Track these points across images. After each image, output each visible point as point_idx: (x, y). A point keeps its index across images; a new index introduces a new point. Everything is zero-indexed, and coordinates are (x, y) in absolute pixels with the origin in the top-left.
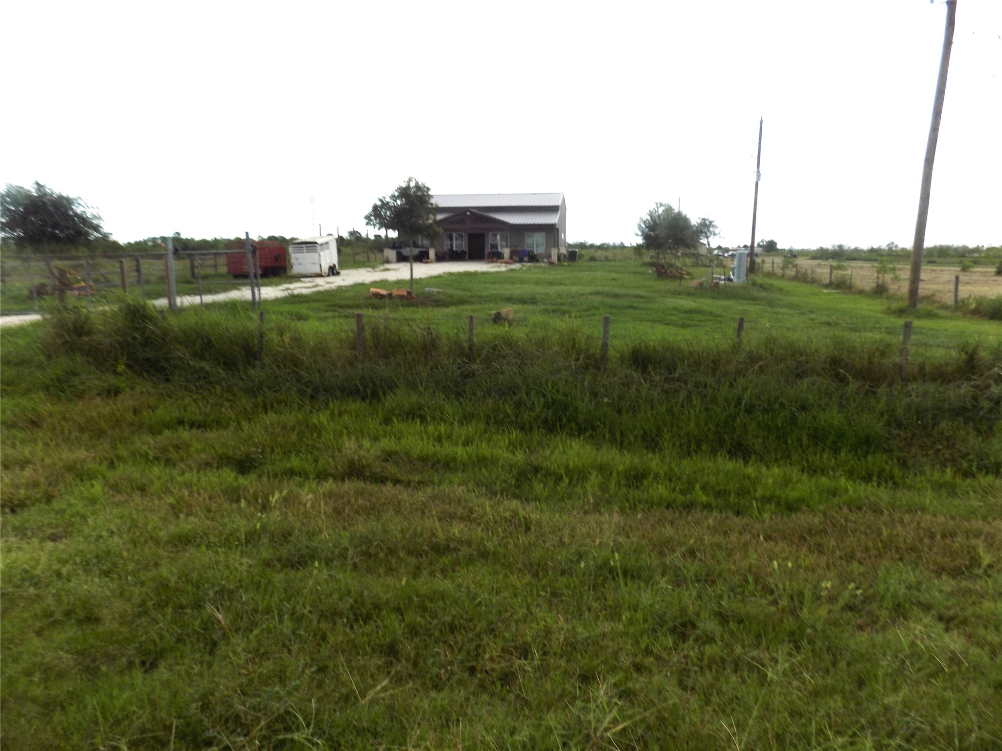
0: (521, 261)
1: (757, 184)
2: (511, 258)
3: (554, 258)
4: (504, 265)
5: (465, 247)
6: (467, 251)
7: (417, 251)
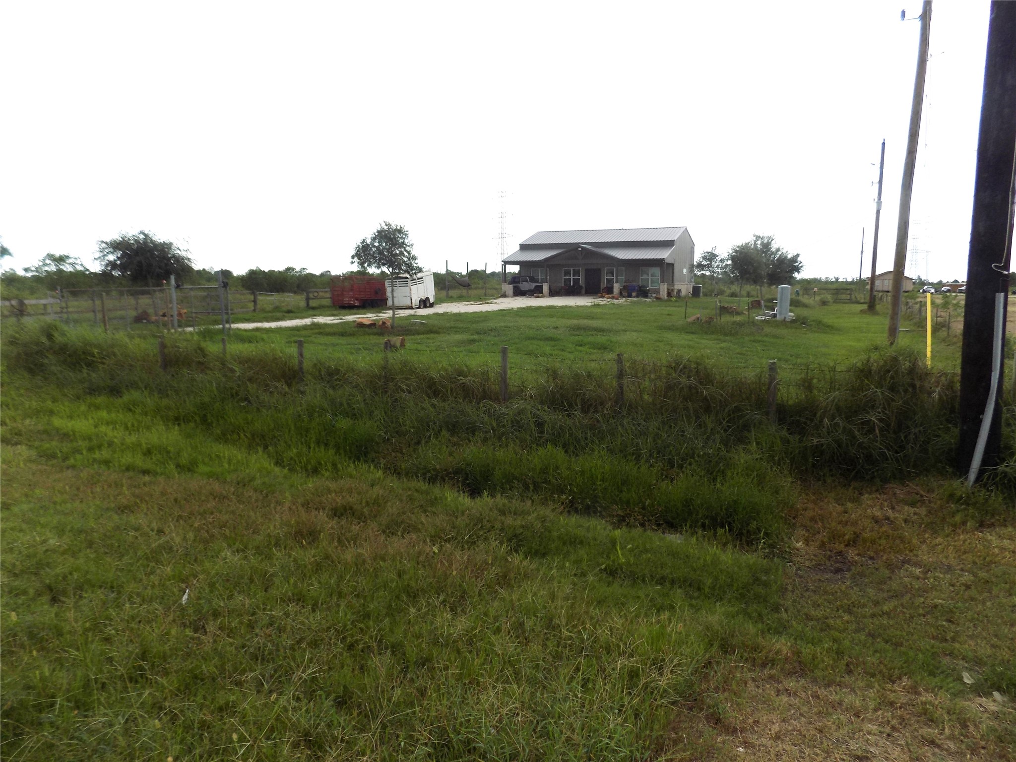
0: (630, 296)
1: (878, 212)
3: (664, 294)
4: (609, 300)
5: (582, 282)
6: (583, 286)
7: (533, 285)
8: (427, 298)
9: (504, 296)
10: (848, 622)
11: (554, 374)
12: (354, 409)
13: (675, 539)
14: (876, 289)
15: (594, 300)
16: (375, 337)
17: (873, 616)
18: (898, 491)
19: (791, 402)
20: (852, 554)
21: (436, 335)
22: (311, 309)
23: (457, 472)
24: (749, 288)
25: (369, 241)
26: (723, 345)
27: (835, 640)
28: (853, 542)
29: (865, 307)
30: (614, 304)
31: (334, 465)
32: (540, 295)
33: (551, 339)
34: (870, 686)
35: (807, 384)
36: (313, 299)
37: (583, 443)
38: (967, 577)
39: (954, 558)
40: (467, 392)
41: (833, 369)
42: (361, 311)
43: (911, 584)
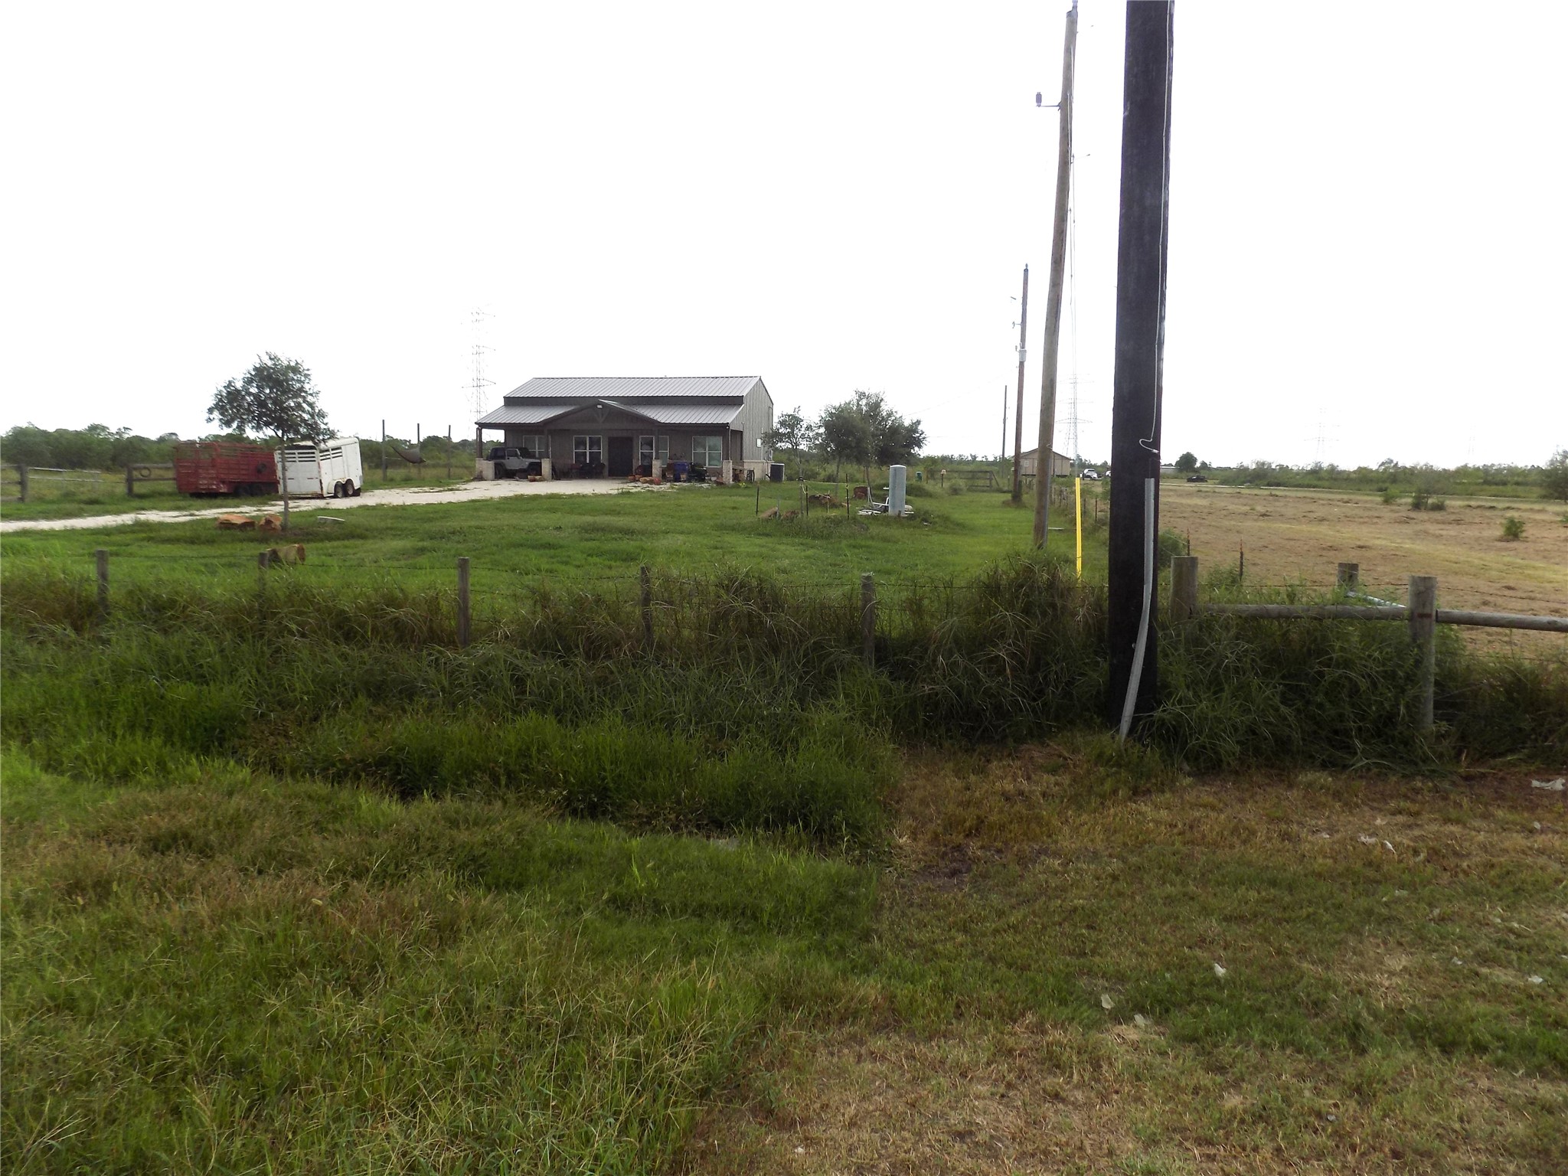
0: (677, 479)
1: (1022, 364)
2: (664, 476)
3: (728, 477)
4: (645, 485)
5: (604, 458)
6: (606, 463)
7: (527, 461)
8: (349, 482)
9: (480, 478)
10: (962, 945)
11: (543, 599)
12: (201, 666)
13: (724, 846)
14: (1023, 472)
15: (622, 486)
16: (252, 545)
17: (996, 931)
18: (1036, 754)
19: (894, 634)
20: (973, 848)
21: (359, 542)
22: (135, 498)
23: (382, 762)
24: (852, 468)
25: (239, 385)
26: (810, 552)
27: (943, 973)
28: (974, 832)
29: (1009, 496)
30: (652, 492)
31: (161, 765)
32: (538, 477)
33: (549, 546)
34: (984, 1031)
35: (915, 607)
36: (139, 480)
37: (586, 707)
38: (1115, 865)
39: (1102, 841)
40: (402, 634)
41: (949, 585)
42: (230, 501)
43: (1046, 882)
